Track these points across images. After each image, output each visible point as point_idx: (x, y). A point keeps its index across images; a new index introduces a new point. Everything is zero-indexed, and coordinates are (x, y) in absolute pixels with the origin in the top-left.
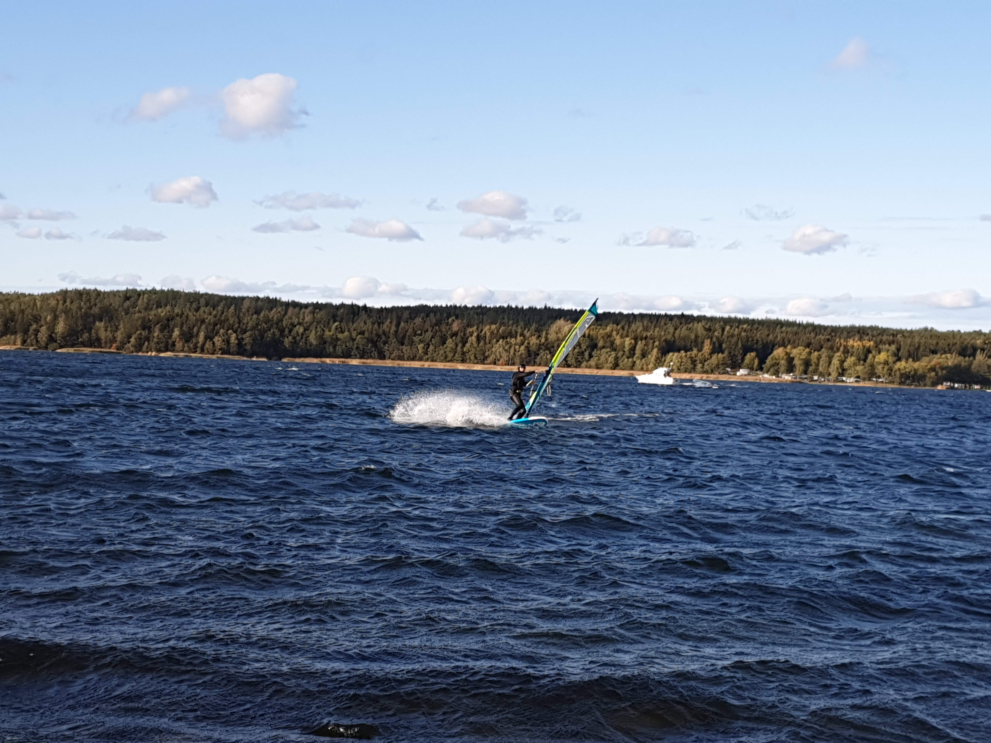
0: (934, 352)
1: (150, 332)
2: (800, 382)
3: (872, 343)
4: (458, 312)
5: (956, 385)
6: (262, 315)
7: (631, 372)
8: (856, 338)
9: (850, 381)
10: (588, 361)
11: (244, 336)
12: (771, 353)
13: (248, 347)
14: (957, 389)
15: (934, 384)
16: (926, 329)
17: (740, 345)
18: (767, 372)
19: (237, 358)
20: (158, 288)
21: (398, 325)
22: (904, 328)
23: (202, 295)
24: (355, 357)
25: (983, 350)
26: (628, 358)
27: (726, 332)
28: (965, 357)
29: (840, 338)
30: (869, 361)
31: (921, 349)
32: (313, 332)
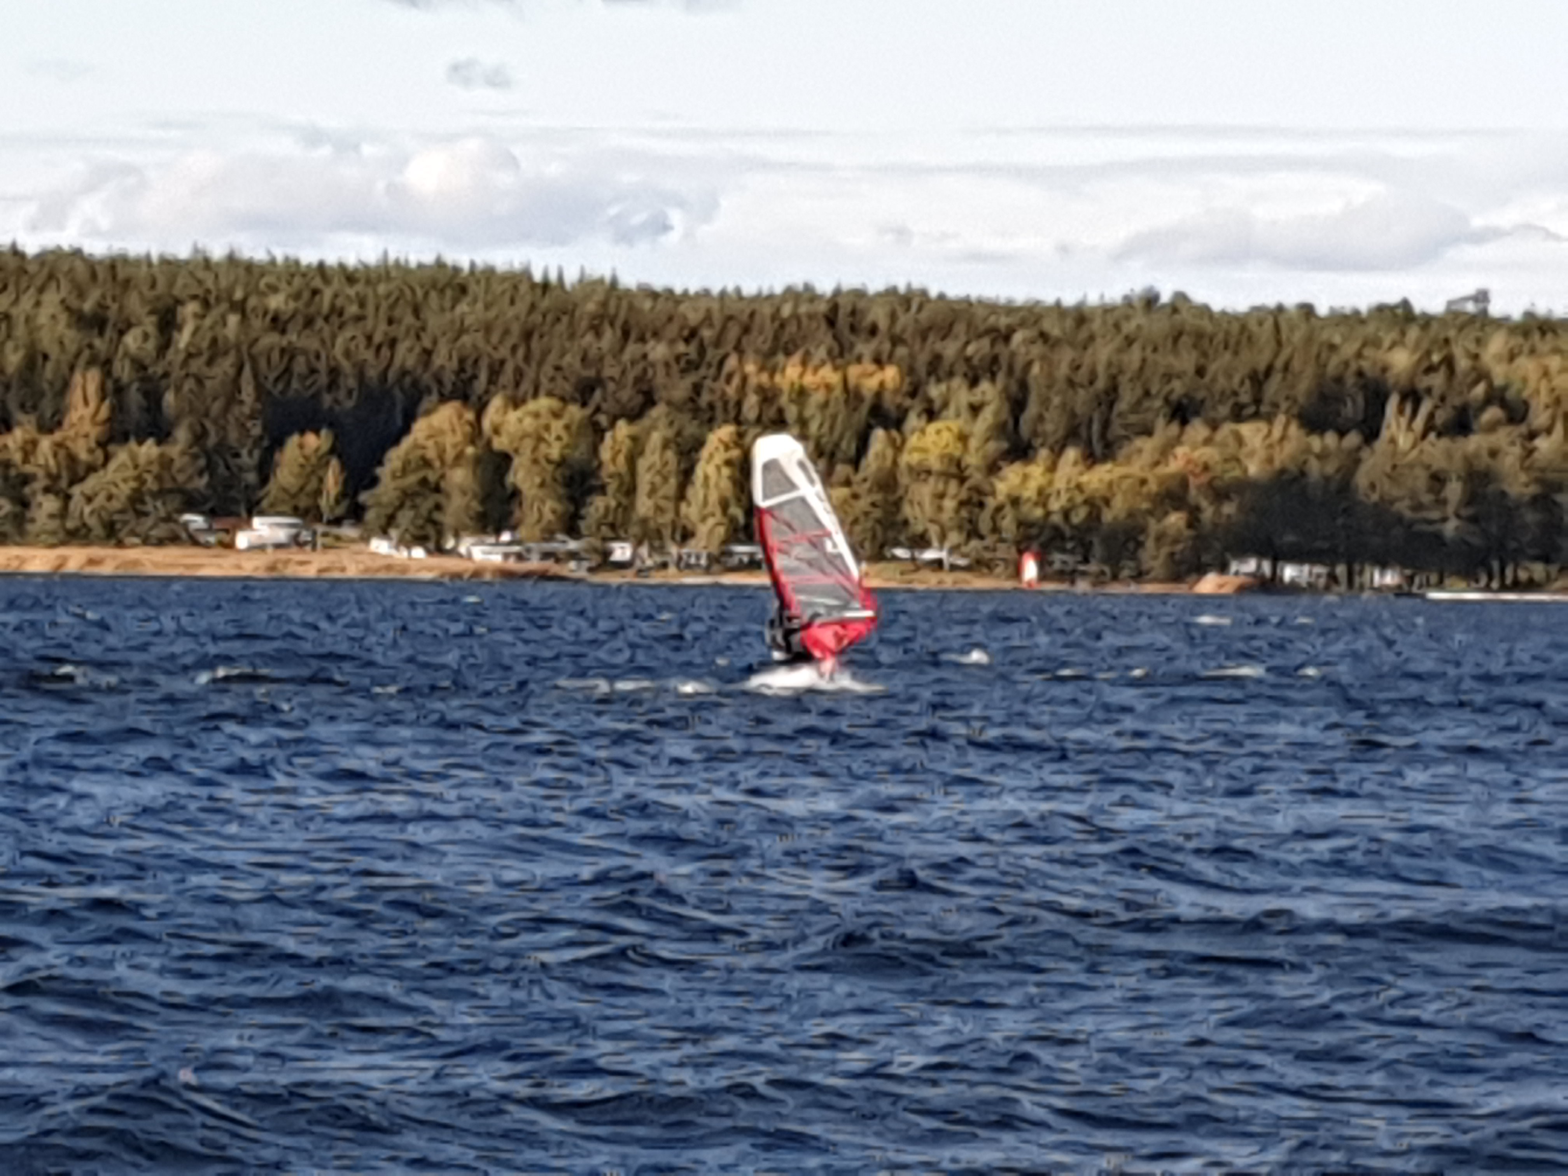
0: (1184, 413)
2: (542, 575)
3: (890, 374)
5: (1289, 572)
8: (821, 353)
12: (403, 432)
14: (1294, 588)
15: (1186, 569)
17: (250, 396)
18: (386, 527)
25: (1413, 396)
27: (179, 334)
28: (1327, 432)
29: (739, 351)
30: (871, 462)
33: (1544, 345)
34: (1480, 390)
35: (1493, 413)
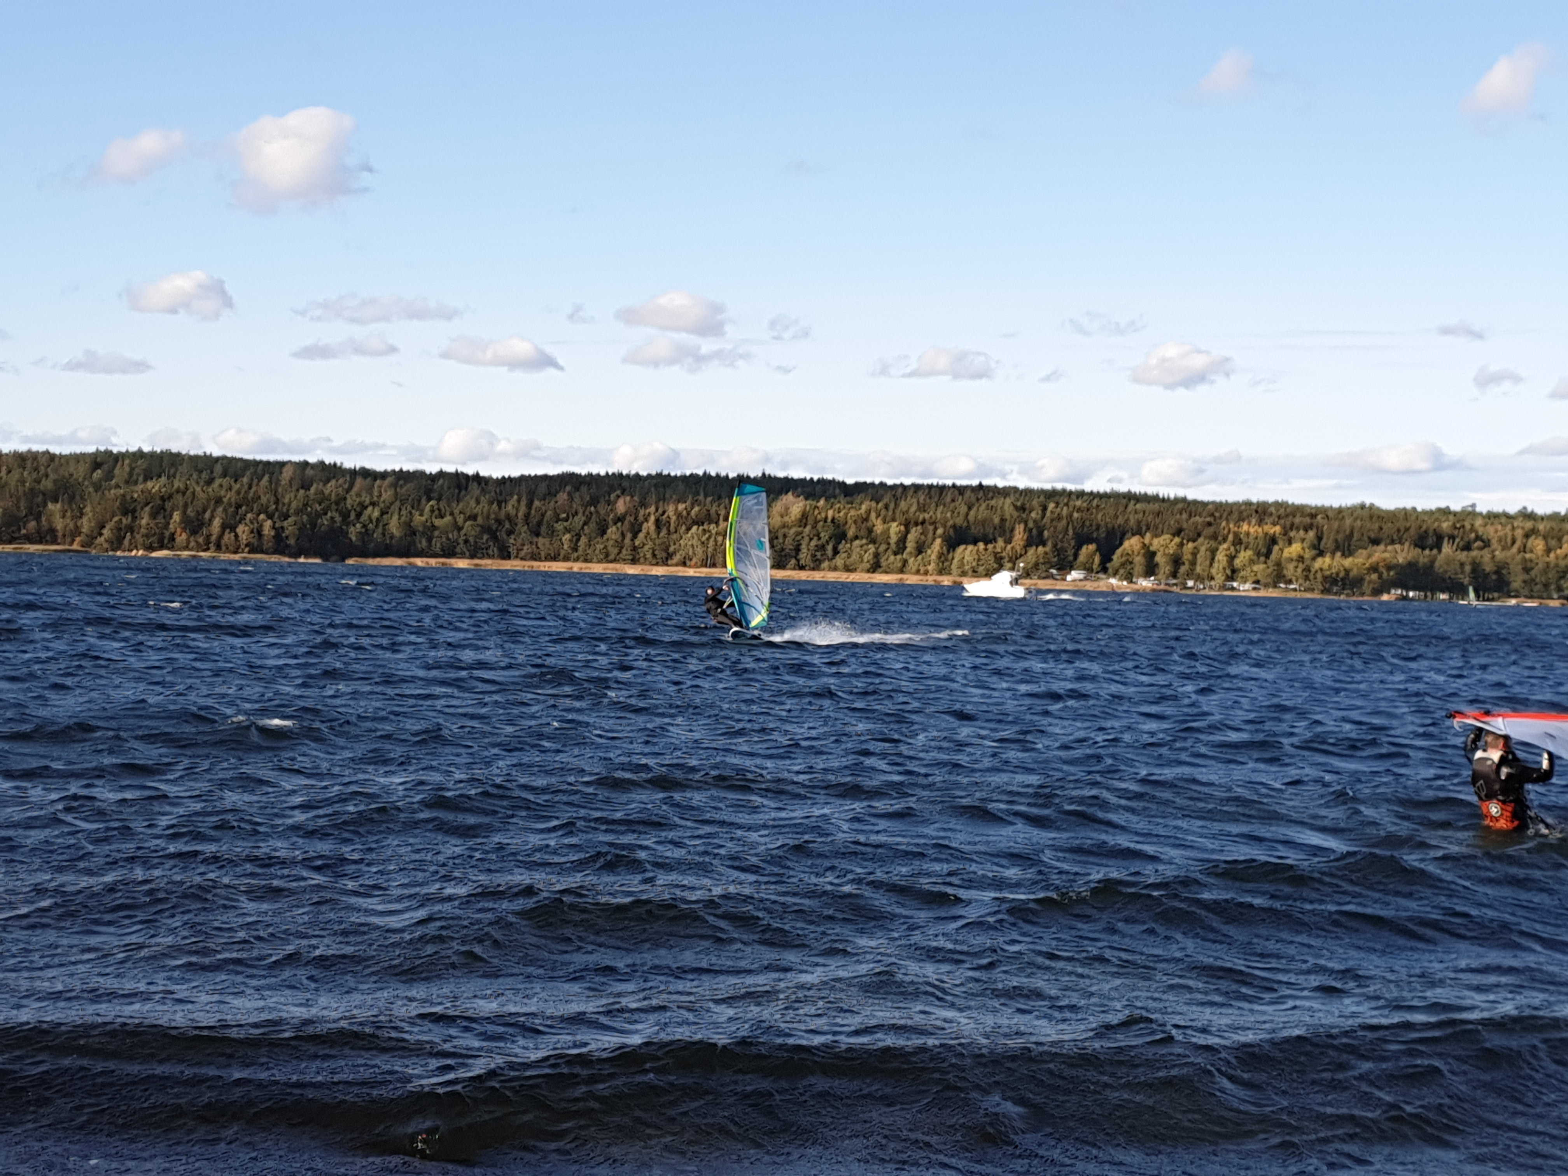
0: (1376, 542)
1: (134, 518)
2: (1165, 591)
3: (1277, 529)
4: (625, 484)
5: (1411, 594)
6: (313, 490)
7: (900, 576)
8: (1254, 521)
9: (1244, 588)
10: (830, 560)
11: (285, 524)
12: (1121, 544)
13: (292, 542)
14: (1412, 599)
15: (1377, 592)
16: (1363, 506)
17: (1071, 532)
18: (1115, 574)
19: (274, 558)
20: (146, 449)
21: (530, 505)
22: (1327, 504)
23: (218, 459)
24: (462, 556)
25: (1452, 538)
26: (895, 554)
27: (1048, 514)
28: (1423, 549)
29: (1227, 520)
30: (1273, 556)
31: (1356, 536)
32: (395, 517)
33: (1496, 521)
34: (1473, 535)
35: (1478, 544)
